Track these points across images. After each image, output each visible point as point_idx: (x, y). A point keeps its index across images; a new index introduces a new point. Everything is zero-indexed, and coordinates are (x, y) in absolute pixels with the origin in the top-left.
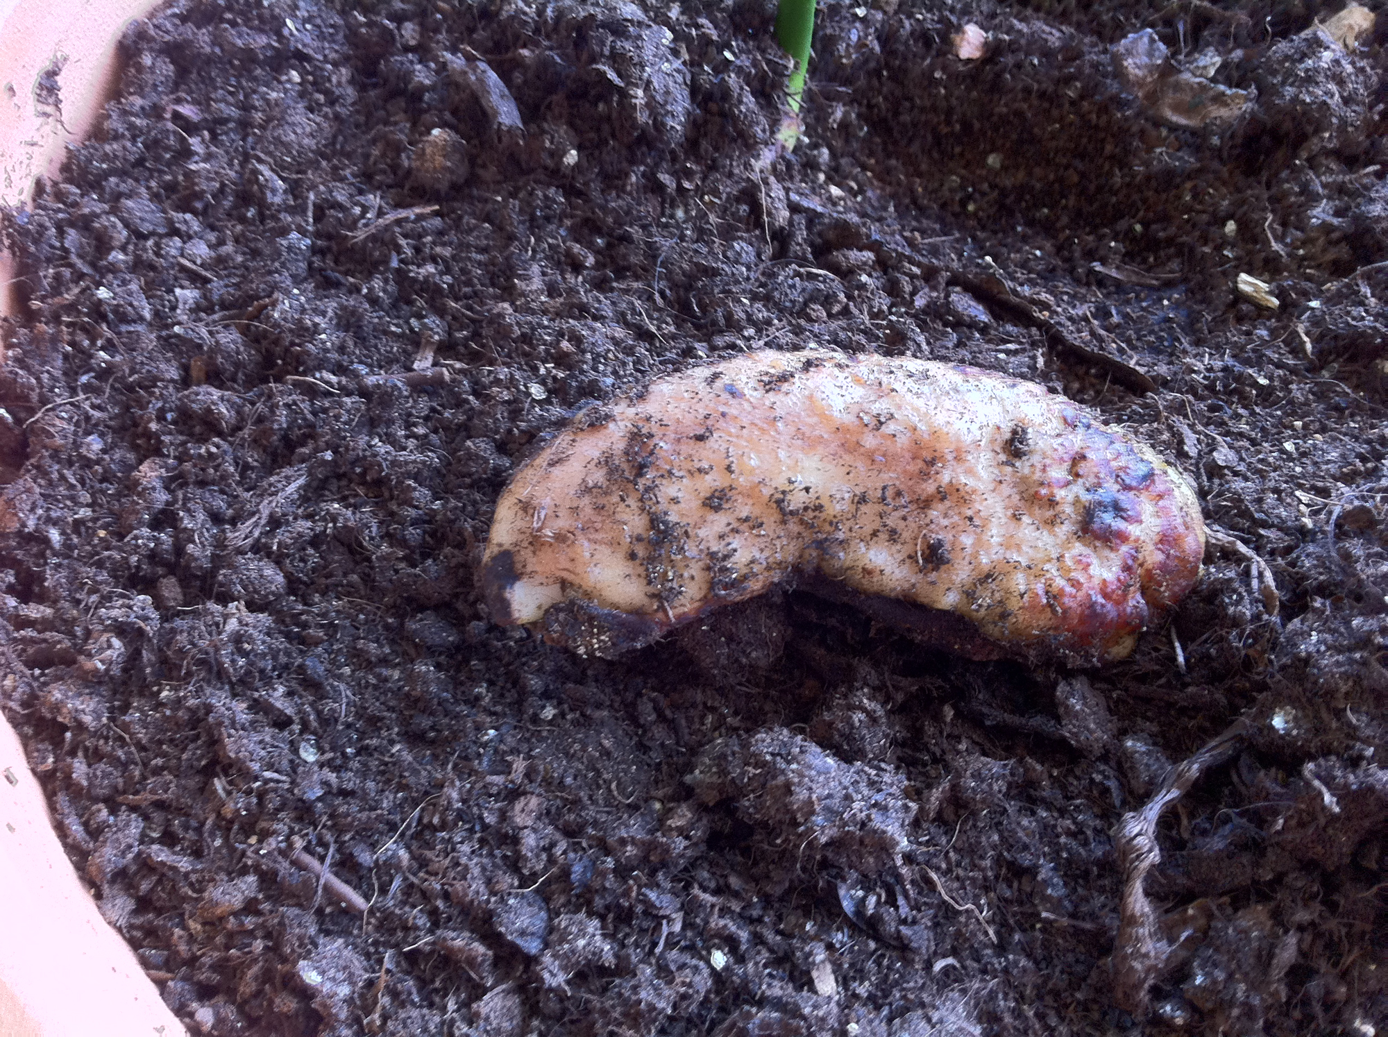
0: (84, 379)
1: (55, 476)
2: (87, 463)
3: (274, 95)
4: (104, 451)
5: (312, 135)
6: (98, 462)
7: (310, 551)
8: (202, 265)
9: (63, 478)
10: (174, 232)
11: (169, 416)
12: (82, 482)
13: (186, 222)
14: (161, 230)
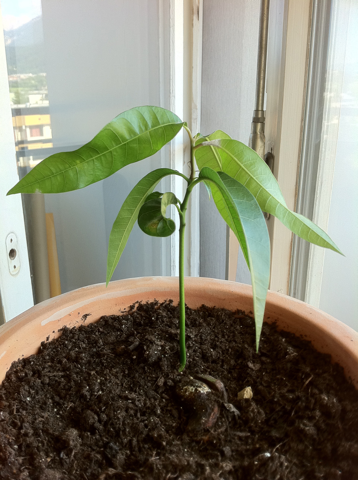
0: (54, 350)
1: (40, 358)
2: (45, 359)
3: (113, 334)
4: (48, 359)
5: (112, 340)
6: (46, 360)
7: (54, 381)
8: (82, 348)
9: (40, 359)
10: (83, 342)
11: (58, 359)
12: (42, 360)
13: (86, 341)
14: (82, 340)
